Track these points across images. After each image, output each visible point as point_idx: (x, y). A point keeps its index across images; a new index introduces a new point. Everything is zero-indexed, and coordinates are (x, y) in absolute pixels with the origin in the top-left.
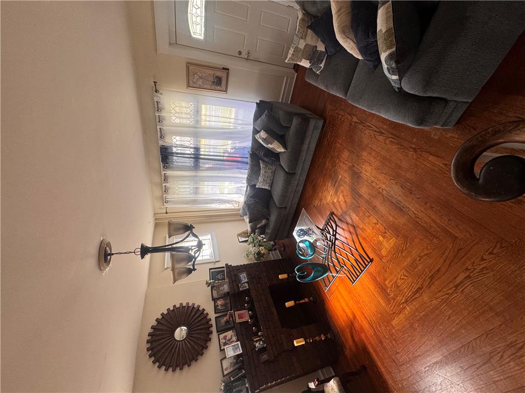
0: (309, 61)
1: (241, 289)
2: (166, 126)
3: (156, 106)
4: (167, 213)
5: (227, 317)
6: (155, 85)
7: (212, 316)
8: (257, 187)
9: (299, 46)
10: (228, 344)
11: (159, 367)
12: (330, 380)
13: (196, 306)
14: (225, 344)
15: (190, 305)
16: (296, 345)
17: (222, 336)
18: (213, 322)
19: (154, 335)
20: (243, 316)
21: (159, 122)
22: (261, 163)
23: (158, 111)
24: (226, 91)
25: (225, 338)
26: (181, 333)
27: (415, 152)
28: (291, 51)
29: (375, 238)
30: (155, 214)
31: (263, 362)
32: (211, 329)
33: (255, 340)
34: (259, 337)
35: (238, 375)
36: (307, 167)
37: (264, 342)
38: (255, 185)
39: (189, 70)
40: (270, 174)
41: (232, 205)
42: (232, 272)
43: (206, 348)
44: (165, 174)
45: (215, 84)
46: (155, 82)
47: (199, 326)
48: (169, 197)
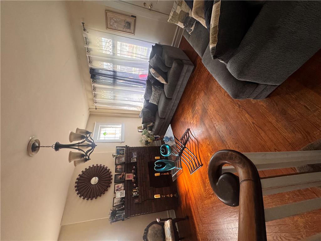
0: (183, 24)
1: (132, 161)
2: (93, 55)
3: (85, 40)
4: (96, 109)
5: (121, 176)
6: (83, 25)
7: (113, 173)
8: (149, 102)
9: (177, 11)
10: (119, 190)
11: (80, 197)
12: (168, 220)
13: (105, 167)
14: (117, 190)
15: (102, 166)
16: (155, 197)
17: (116, 186)
18: (113, 177)
19: (80, 180)
20: (130, 177)
21: (88, 52)
22: (152, 87)
23: (86, 44)
24: (134, 33)
25: (118, 187)
26: (94, 180)
27: (239, 107)
28: (171, 14)
29: (206, 153)
30: (89, 108)
31: (135, 203)
32: (111, 181)
33: (134, 191)
34: (136, 189)
35: (120, 207)
36: (180, 96)
37: (138, 193)
38: (149, 100)
39: (107, 15)
40: (158, 96)
41: (137, 109)
42: (129, 151)
43: (107, 190)
44: (94, 86)
45: (126, 27)
46: (83, 23)
47: (105, 178)
48: (98, 100)
